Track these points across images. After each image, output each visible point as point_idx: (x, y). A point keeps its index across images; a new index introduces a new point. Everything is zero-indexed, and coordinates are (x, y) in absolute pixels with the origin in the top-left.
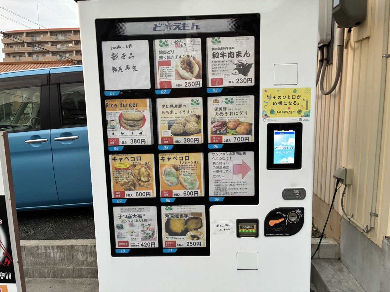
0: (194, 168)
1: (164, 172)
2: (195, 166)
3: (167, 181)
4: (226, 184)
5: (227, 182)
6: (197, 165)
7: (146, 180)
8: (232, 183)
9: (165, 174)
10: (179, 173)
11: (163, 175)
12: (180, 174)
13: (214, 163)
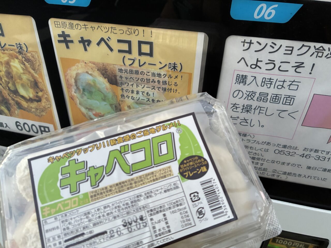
0: (167, 86)
1: (76, 82)
2: (173, 81)
3: (87, 108)
4: (265, 147)
5: (269, 144)
6: (179, 77)
7: (31, 96)
8: (286, 150)
9: (78, 88)
10: (120, 93)
11: (73, 90)
12: (122, 96)
13: (242, 79)
